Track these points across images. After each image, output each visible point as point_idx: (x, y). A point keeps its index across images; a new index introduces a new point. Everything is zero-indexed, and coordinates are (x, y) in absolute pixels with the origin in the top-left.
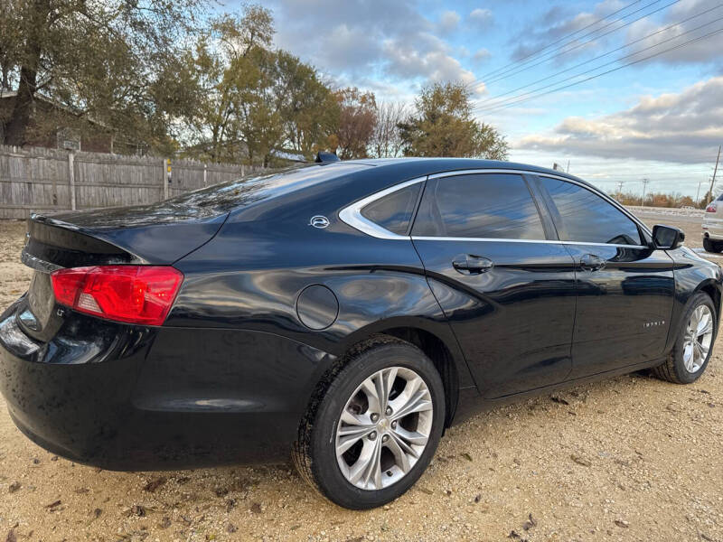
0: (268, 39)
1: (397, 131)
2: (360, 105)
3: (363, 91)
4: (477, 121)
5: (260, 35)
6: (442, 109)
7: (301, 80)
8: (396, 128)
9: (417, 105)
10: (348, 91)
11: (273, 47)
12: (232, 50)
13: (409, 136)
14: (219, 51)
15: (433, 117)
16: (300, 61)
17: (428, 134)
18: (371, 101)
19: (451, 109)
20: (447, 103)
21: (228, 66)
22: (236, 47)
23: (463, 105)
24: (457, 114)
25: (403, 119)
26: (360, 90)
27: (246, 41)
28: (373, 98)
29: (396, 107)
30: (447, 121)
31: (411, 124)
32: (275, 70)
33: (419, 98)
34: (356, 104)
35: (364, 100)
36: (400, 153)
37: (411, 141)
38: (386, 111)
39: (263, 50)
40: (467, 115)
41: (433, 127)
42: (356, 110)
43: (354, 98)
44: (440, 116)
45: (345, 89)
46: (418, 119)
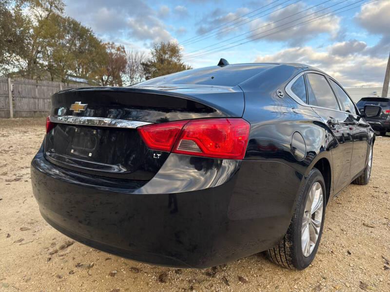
0: (62, 9)
1: (141, 67)
2: (116, 52)
3: (117, 45)
4: (184, 64)
5: (56, 7)
6: (167, 56)
7: (83, 35)
8: (140, 65)
9: (152, 53)
10: (109, 44)
11: (65, 15)
12: (38, 15)
13: (148, 70)
14: (29, 14)
15: (161, 60)
16: (81, 24)
17: (159, 70)
18: (122, 50)
19: (171, 57)
20: (169, 53)
21: (36, 23)
22: (41, 12)
23: (177, 55)
24: (175, 60)
25: (143, 61)
26: (116, 44)
27: (47, 10)
28: (124, 48)
29: (139, 54)
30: (169, 63)
31: (149, 63)
32: (66, 29)
33: (154, 50)
34: (114, 51)
35: (118, 49)
36: (144, 79)
37: (150, 73)
38: (134, 56)
39: (58, 16)
40: (180, 60)
41: (162, 66)
42: (114, 55)
43: (113, 47)
44: (165, 60)
45: (107, 42)
46: (153, 61)
